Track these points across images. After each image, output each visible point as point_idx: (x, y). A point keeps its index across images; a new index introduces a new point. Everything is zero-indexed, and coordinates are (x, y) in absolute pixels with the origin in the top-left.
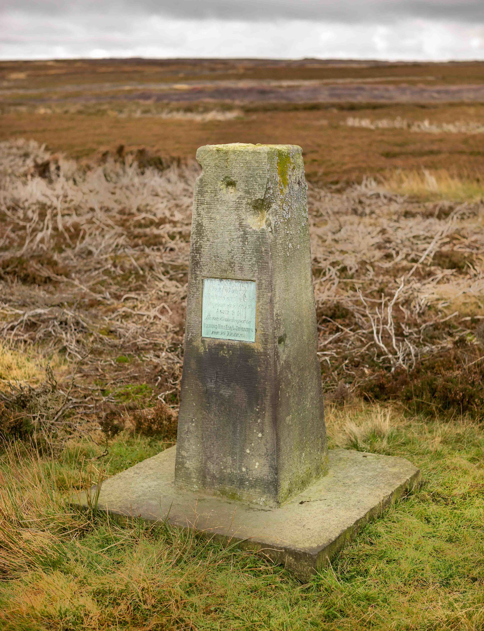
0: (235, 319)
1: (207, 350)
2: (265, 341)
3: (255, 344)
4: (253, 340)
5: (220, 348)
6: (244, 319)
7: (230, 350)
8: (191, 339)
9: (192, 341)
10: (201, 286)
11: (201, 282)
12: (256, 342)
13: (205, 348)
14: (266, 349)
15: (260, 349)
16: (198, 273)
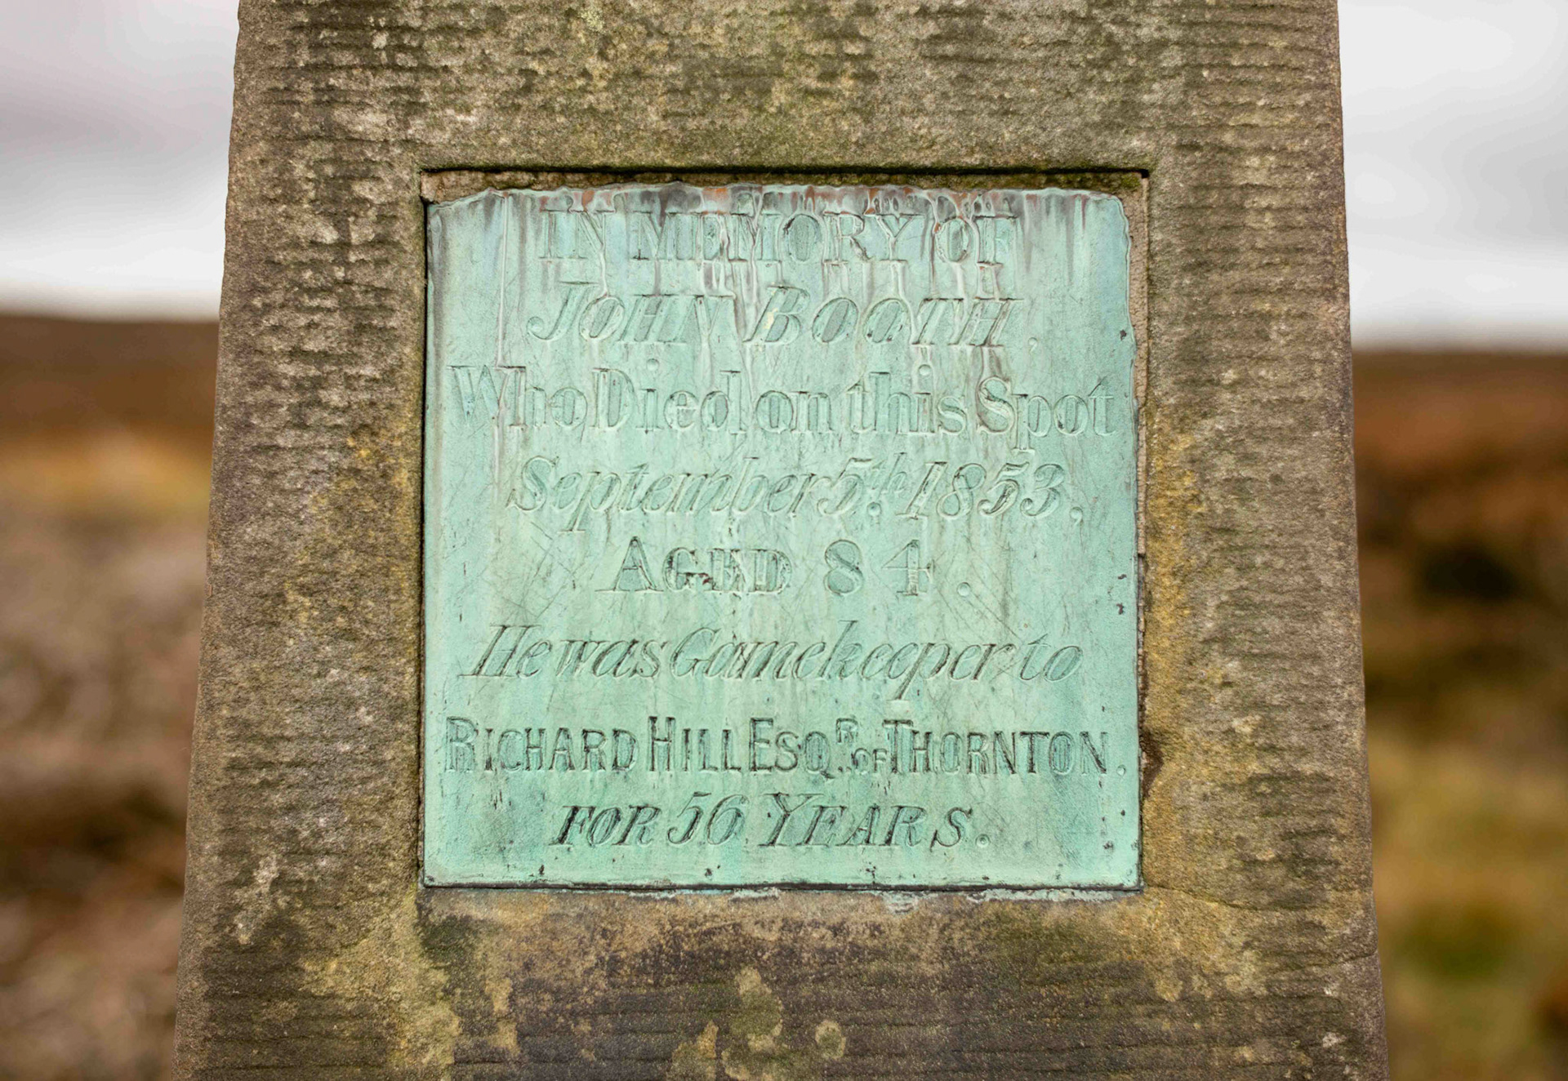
0: (872, 635)
1: (506, 1039)
2: (1295, 862)
3: (1150, 912)
4: (1121, 869)
5: (680, 994)
6: (990, 632)
7: (822, 1007)
8: (277, 924)
9: (296, 944)
10: (404, 275)
11: (405, 231)
12: (1147, 880)
13: (476, 1023)
14: (1293, 961)
15: (1216, 957)
16: (371, 121)
